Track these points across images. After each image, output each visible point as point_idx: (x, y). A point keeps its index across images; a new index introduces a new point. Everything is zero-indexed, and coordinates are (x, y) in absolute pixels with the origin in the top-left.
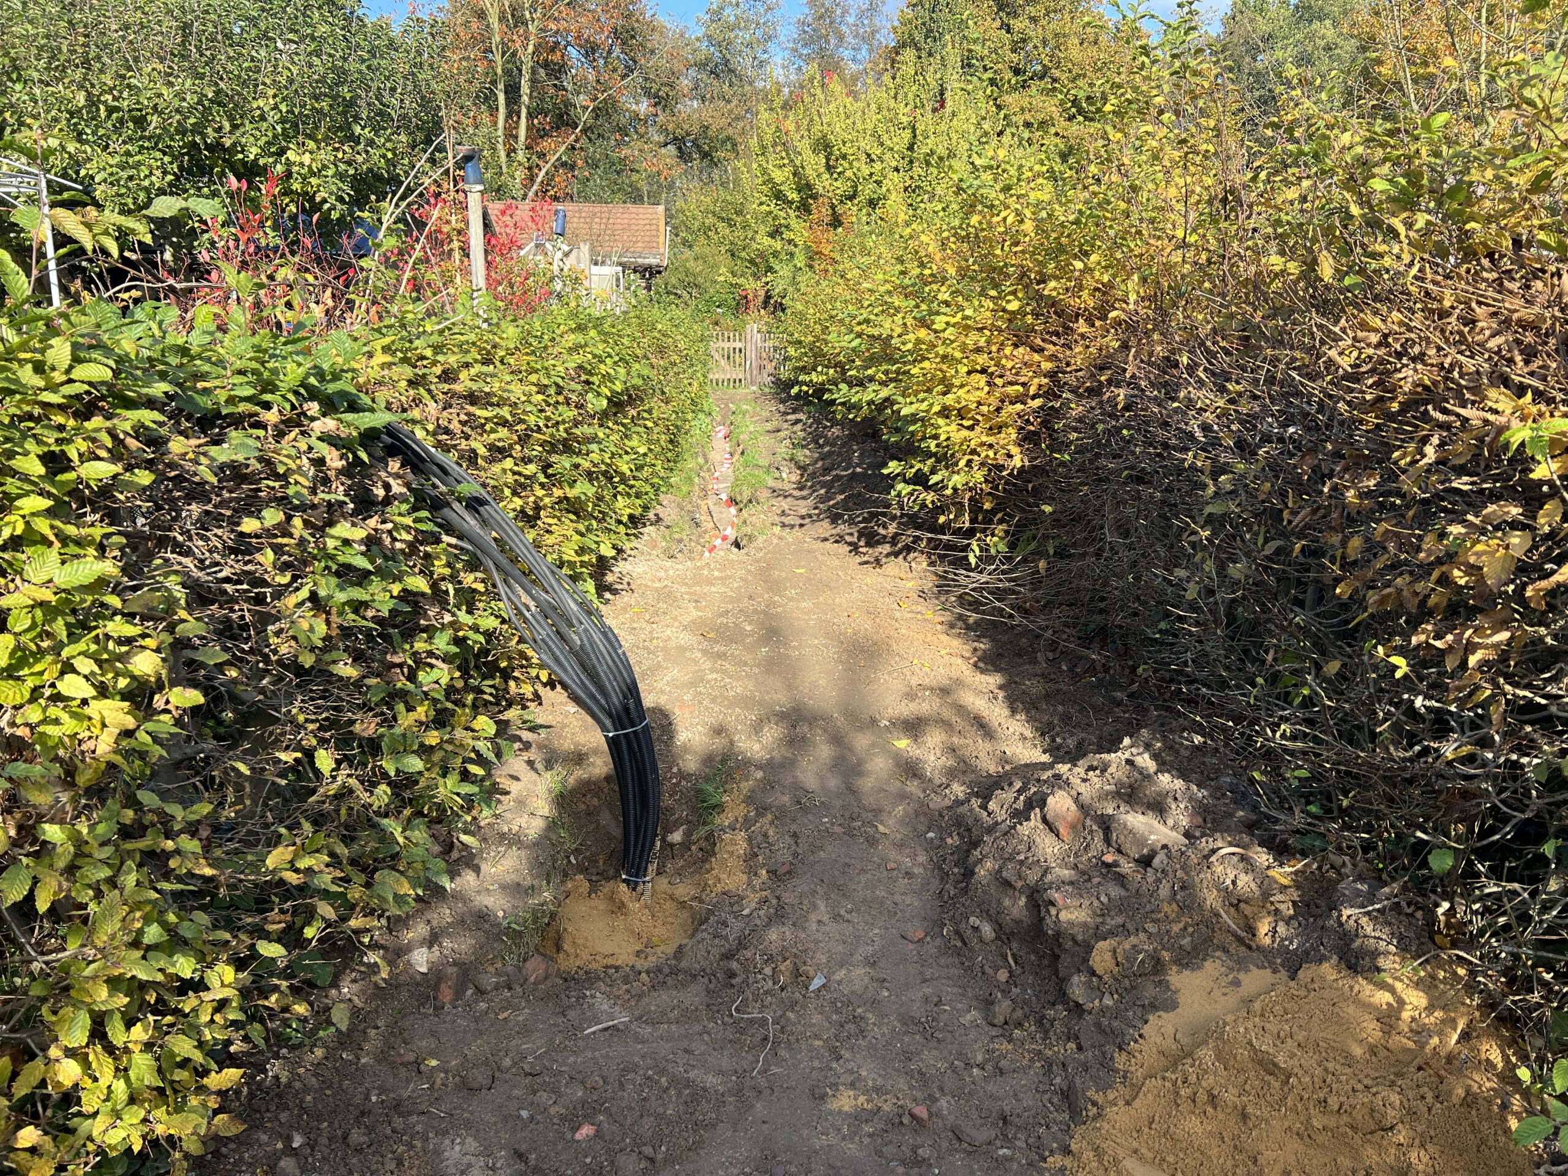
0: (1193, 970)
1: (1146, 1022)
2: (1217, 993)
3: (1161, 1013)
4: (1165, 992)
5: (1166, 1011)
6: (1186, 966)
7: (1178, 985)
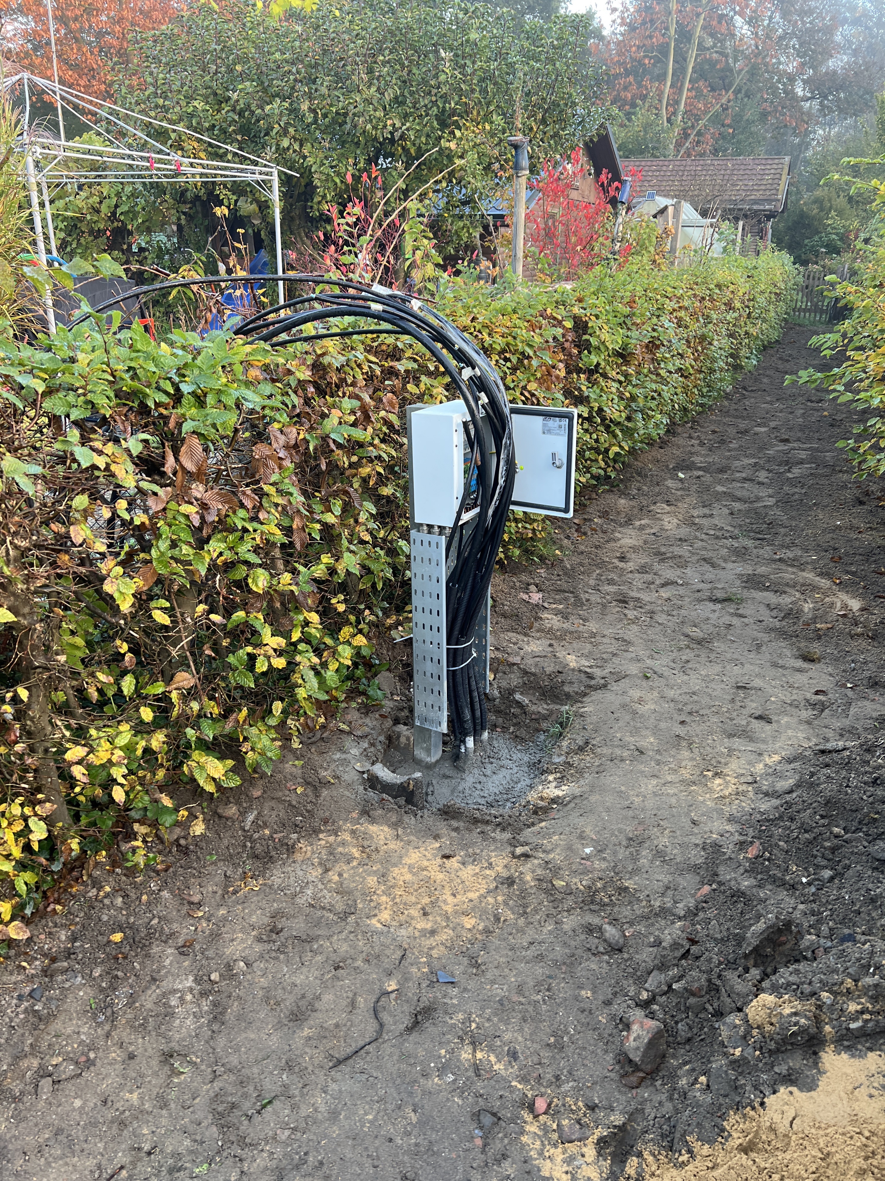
0: (853, 1056)
1: (774, 1092)
2: (863, 1092)
3: (794, 1089)
4: (810, 1068)
5: (801, 1090)
6: (848, 1048)
7: (827, 1066)
